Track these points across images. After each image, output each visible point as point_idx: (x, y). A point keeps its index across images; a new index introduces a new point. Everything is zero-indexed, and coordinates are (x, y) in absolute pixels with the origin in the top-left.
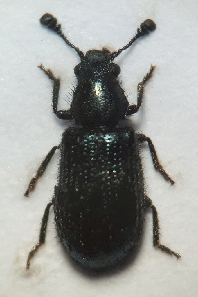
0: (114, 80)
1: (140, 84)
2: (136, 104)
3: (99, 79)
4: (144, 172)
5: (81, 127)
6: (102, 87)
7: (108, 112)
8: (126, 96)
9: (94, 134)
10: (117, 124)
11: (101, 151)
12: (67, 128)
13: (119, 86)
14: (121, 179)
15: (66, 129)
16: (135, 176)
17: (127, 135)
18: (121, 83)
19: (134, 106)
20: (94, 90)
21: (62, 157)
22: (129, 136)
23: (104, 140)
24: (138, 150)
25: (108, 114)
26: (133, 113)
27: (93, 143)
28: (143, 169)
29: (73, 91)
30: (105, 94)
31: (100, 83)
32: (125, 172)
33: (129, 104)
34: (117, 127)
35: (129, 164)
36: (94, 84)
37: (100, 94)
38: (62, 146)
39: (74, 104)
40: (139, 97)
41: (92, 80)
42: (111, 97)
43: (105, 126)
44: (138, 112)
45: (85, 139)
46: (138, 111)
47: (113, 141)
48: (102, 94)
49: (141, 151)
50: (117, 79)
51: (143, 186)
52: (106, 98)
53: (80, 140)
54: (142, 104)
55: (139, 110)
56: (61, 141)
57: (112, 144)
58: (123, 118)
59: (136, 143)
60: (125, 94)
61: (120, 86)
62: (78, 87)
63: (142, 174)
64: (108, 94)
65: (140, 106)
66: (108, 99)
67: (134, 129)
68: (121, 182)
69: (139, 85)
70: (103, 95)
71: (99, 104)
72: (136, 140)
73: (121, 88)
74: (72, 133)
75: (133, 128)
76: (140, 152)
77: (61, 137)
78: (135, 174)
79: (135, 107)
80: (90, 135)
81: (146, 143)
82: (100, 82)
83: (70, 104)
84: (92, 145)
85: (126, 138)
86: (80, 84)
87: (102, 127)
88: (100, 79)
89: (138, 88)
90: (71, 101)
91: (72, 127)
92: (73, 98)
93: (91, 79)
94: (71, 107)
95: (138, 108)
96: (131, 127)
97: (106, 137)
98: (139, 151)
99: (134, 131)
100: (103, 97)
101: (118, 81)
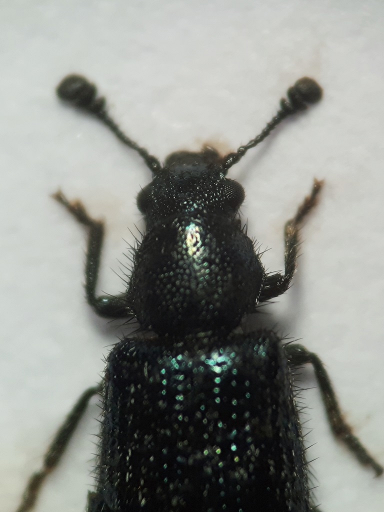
0: (230, 220)
1: (289, 223)
2: (283, 273)
3: (196, 217)
4: (307, 445)
5: (152, 336)
6: (203, 237)
7: (216, 296)
8: (258, 255)
9: (183, 354)
10: (238, 324)
11: (202, 396)
12: (118, 341)
13: (241, 232)
14: (251, 467)
15: (116, 344)
16: (285, 457)
17: (262, 351)
18: (246, 225)
19: (277, 277)
20: (184, 246)
21: (105, 416)
22: (267, 353)
23: (207, 367)
24: (291, 389)
25: (217, 301)
26: (276, 295)
27: (181, 377)
28: (305, 438)
29: (134, 249)
30: (210, 254)
31: (197, 228)
32: (261, 450)
33: (266, 273)
34: (238, 331)
35: (270, 427)
36: (184, 230)
37: (198, 254)
38: (107, 388)
39: (138, 281)
40: (289, 255)
41: (180, 221)
42: (223, 260)
43: (210, 333)
44: (287, 291)
45: (163, 366)
46: (287, 289)
47: (230, 370)
48: (201, 255)
49: (297, 389)
50: (237, 216)
51: (307, 481)
52: (211, 262)
53: (149, 371)
54: (296, 271)
55: (290, 285)
56: (103, 375)
57: (227, 376)
58: (254, 310)
59: (285, 371)
60: (255, 249)
61: (244, 233)
62: (146, 239)
63: (301, 451)
64: (217, 254)
65: (290, 277)
66: (217, 265)
67: (279, 335)
68: (250, 475)
69: (289, 226)
70: (206, 255)
71: (196, 278)
72: (284, 362)
73: (246, 237)
74: (132, 353)
75: (275, 334)
76: (295, 393)
77: (104, 365)
78: (286, 454)
79: (280, 281)
80: (173, 357)
81: (309, 367)
82: (197, 224)
83: (128, 280)
84: (180, 382)
85: (260, 359)
86: (151, 232)
87: (202, 334)
88: (199, 219)
89: (286, 234)
90: (129, 273)
91: (131, 337)
92: (133, 266)
93: (176, 220)
94: (130, 288)
95: (287, 281)
96: (271, 331)
97: (213, 359)
98: (292, 391)
99: (279, 340)
100: (204, 260)
101: (239, 222)
